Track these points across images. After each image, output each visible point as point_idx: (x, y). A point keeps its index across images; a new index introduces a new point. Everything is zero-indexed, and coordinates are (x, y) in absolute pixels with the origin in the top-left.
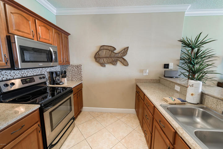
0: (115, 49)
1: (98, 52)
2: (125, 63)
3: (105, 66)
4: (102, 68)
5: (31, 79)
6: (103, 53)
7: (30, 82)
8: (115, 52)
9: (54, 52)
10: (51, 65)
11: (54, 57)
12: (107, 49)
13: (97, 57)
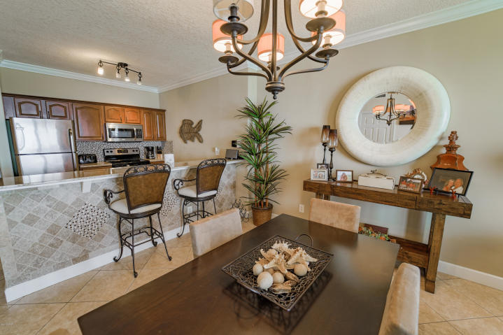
0: (192, 123)
1: (182, 127)
2: (201, 141)
3: (186, 143)
4: (184, 145)
5: (126, 150)
6: (185, 128)
7: (124, 152)
8: (193, 126)
9: (137, 130)
10: (133, 140)
11: (136, 135)
12: (187, 124)
13: (181, 132)
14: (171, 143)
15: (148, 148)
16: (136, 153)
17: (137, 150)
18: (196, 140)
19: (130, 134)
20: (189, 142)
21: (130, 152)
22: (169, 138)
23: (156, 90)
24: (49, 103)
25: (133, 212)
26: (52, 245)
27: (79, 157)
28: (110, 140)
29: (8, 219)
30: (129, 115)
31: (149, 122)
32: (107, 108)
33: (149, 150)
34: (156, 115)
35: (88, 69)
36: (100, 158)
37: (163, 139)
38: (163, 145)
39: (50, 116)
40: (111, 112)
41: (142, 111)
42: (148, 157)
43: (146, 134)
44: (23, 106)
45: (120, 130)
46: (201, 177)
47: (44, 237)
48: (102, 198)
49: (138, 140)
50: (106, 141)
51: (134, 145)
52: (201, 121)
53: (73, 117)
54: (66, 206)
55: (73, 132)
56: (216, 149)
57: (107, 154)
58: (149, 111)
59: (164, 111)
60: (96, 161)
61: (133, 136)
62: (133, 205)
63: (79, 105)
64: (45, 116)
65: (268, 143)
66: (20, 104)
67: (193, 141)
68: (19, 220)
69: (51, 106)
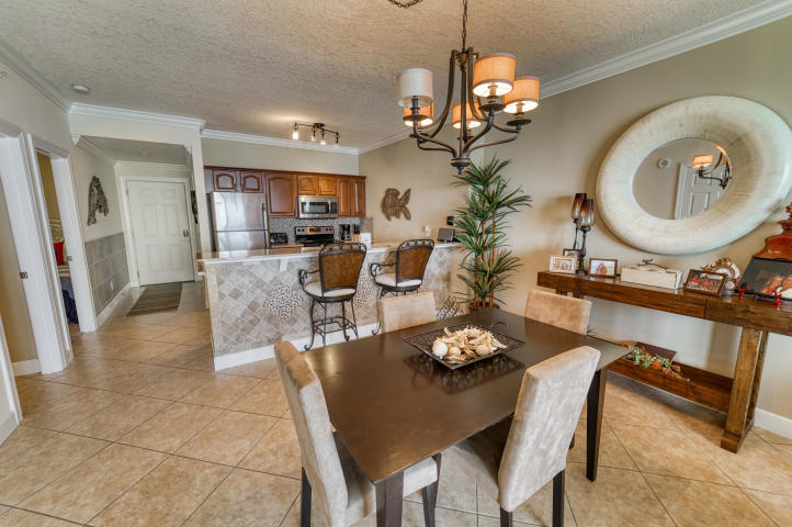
0: (398, 193)
1: (384, 199)
2: (408, 217)
3: (389, 219)
4: (388, 222)
5: (318, 229)
6: (390, 200)
7: (317, 231)
8: (399, 197)
9: (332, 204)
10: (327, 215)
11: (330, 210)
12: (391, 193)
13: (384, 206)
14: (371, 219)
15: (343, 227)
16: (329, 232)
17: (331, 228)
18: (402, 215)
19: (323, 208)
20: (393, 219)
21: (323, 232)
22: (368, 214)
23: (355, 151)
24: (244, 175)
25: (326, 295)
26: (251, 322)
27: (271, 235)
28: (302, 216)
29: (220, 292)
30: (323, 185)
31: (345, 193)
32: (301, 177)
33: (345, 228)
34: (354, 184)
35: (282, 132)
36: (291, 238)
37: (361, 214)
38: (362, 222)
39: (244, 189)
40: (304, 182)
41: (338, 180)
42: (343, 238)
43: (342, 209)
44: (220, 179)
45: (312, 204)
46: (402, 260)
47: (245, 313)
48: (296, 279)
49: (332, 216)
50: (298, 218)
51: (327, 223)
52: (409, 191)
53: (265, 188)
54: (265, 283)
55: (266, 207)
56: (427, 229)
57: (298, 233)
58: (346, 179)
59: (364, 178)
60: (287, 242)
61: (327, 211)
62: (327, 287)
63: (272, 176)
64: (239, 188)
65: (496, 219)
66: (218, 176)
67: (398, 217)
68: (227, 293)
69: (245, 178)
